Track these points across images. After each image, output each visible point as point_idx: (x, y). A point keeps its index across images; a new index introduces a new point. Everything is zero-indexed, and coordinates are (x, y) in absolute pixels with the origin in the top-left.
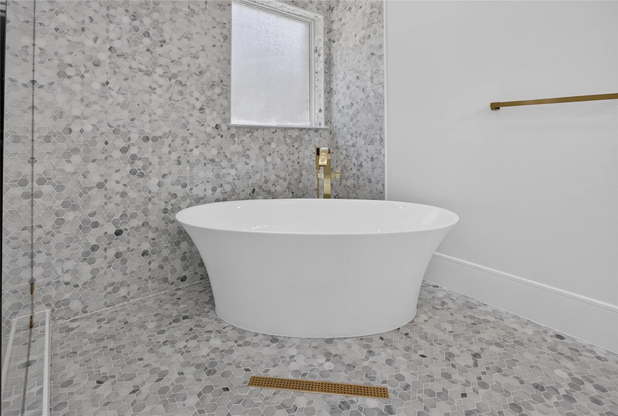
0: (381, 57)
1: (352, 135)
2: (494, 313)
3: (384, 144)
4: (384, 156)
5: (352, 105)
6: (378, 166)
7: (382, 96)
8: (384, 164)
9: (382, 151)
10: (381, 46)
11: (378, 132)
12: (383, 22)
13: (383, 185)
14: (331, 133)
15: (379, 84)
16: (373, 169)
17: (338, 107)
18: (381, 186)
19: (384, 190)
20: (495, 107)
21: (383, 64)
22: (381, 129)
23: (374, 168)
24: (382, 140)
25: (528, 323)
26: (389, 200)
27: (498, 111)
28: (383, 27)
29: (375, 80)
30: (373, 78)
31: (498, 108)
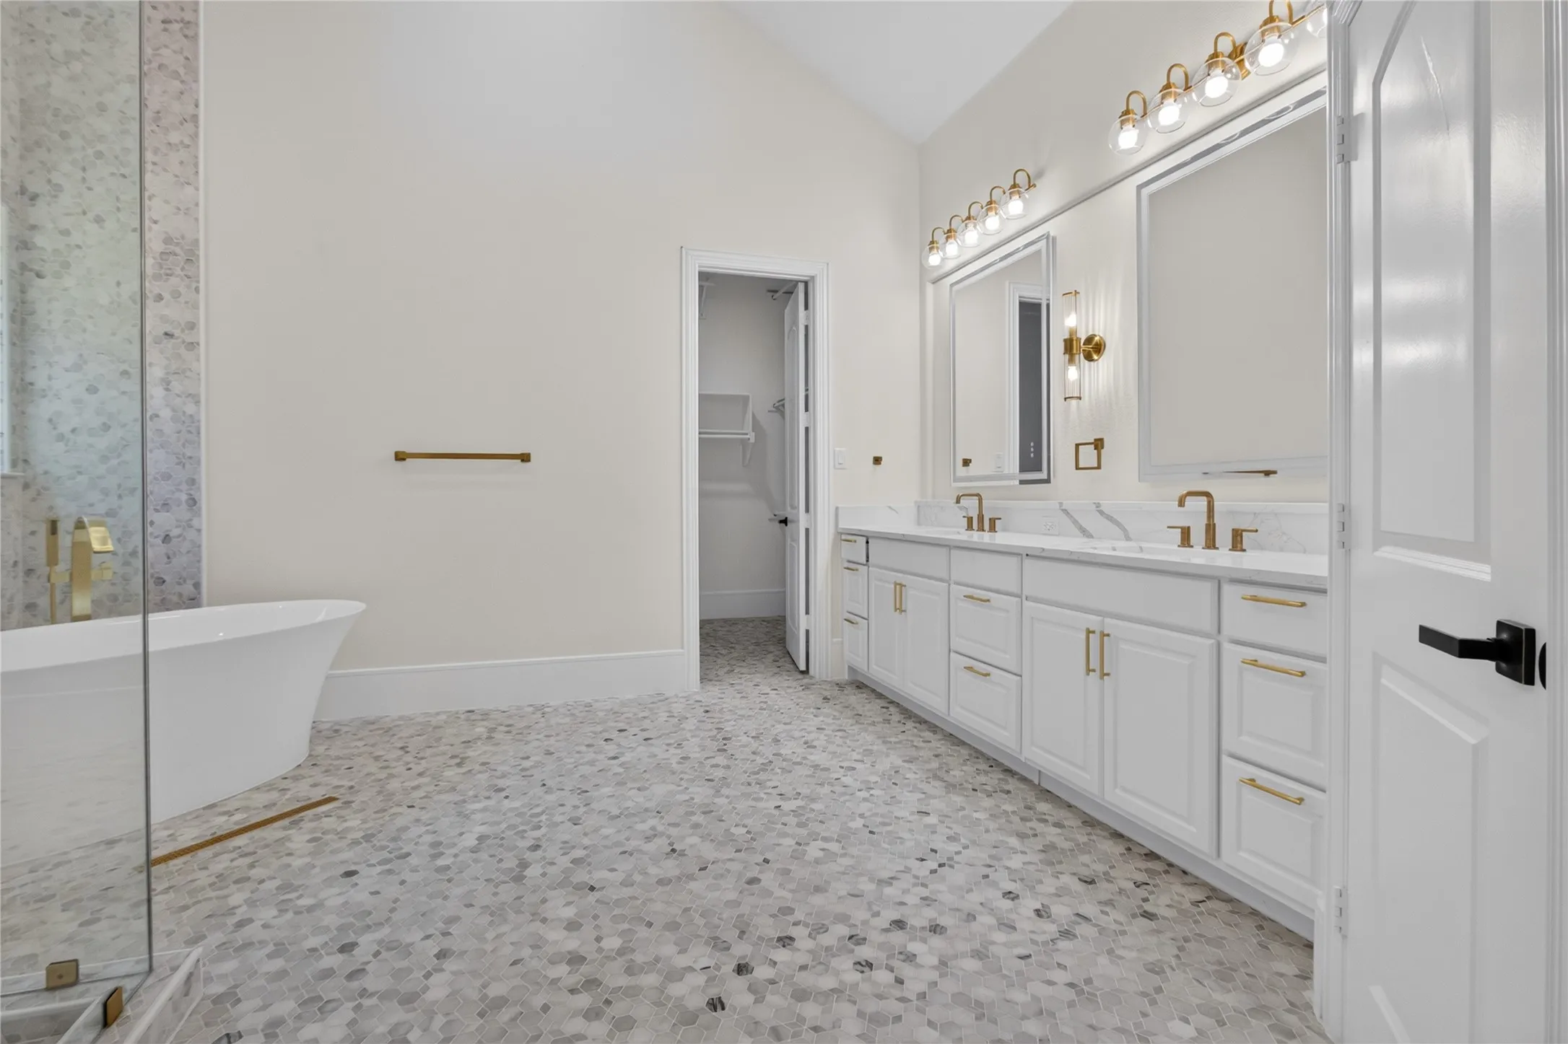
0: (192, 346)
1: (106, 493)
2: (401, 718)
3: (200, 509)
4: (199, 531)
5: (106, 427)
6: (184, 550)
7: (193, 419)
8: (199, 546)
9: (195, 522)
10: (192, 326)
11: (184, 487)
12: (198, 282)
13: (197, 586)
14: (26, 486)
15: (187, 397)
16: (169, 558)
17: (55, 428)
18: (192, 588)
19: (199, 593)
20: (400, 457)
21: (198, 360)
22: (192, 482)
23: (171, 556)
24: (193, 502)
25: (438, 714)
26: (209, 605)
27: (403, 462)
28: (197, 290)
29: (176, 386)
30: (168, 383)
31: (404, 459)
